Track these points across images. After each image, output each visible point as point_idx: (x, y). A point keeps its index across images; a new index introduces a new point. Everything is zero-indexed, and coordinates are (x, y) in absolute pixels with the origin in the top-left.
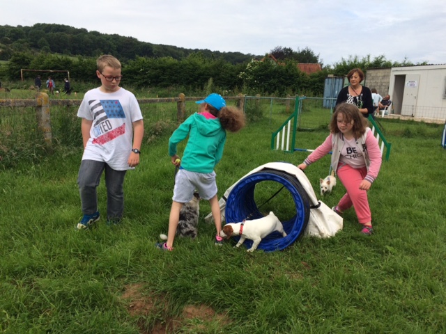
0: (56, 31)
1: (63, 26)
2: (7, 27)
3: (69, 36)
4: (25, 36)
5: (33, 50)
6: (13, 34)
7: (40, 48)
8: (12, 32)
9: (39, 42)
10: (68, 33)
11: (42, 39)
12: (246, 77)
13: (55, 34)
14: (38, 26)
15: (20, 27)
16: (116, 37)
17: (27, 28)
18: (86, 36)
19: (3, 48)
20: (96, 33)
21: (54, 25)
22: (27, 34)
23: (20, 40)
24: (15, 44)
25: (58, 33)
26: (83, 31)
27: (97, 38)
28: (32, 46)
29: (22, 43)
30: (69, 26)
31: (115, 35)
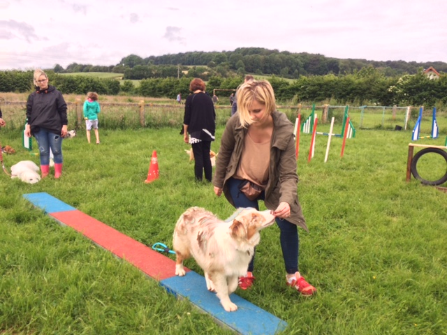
0: (253, 53)
1: (259, 48)
2: (214, 52)
3: (261, 57)
4: (226, 59)
5: (231, 71)
6: (218, 58)
7: (237, 69)
8: (217, 57)
9: (236, 64)
10: (262, 54)
11: (240, 61)
12: (396, 90)
13: (251, 56)
14: (238, 50)
15: (224, 52)
16: (304, 55)
17: (229, 53)
18: (277, 56)
19: (209, 71)
20: (286, 53)
21: (251, 49)
22: (228, 58)
23: (222, 63)
24: (218, 67)
25: (253, 55)
26: (276, 52)
27: (287, 57)
28: (231, 68)
29: (223, 66)
30: (263, 49)
31: (304, 53)
